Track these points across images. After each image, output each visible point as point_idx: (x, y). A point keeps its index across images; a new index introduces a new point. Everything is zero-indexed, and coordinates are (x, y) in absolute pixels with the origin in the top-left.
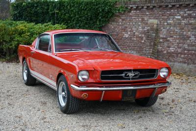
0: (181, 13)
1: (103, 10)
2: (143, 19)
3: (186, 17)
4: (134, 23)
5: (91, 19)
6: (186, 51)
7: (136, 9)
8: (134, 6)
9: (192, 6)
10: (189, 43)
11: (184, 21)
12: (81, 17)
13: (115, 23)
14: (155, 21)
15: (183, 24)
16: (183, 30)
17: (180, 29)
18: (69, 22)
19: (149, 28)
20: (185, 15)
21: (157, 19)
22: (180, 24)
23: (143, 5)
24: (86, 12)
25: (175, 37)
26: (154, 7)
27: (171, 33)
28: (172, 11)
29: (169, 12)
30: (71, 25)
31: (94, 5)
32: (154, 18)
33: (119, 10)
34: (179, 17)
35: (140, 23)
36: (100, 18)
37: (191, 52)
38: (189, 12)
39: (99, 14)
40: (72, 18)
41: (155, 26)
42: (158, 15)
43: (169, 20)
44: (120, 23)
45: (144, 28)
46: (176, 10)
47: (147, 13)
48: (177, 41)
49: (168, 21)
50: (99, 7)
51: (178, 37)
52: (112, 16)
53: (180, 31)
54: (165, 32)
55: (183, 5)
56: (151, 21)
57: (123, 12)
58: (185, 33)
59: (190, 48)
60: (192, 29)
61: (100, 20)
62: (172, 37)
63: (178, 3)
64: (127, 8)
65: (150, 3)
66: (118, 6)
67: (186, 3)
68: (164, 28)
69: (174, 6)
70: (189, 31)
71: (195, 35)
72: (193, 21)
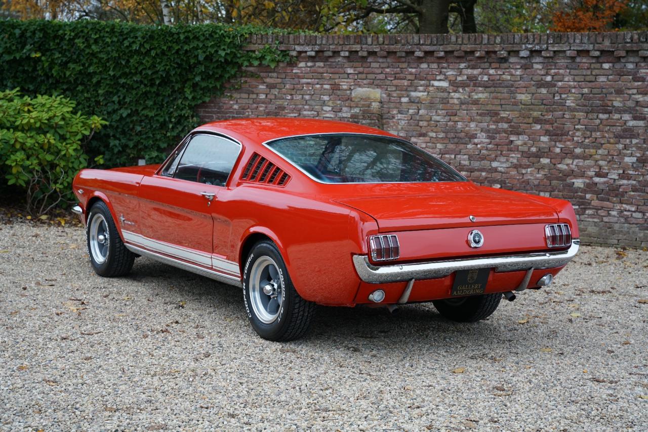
0: (450, 73)
1: (209, 58)
2: (335, 87)
3: (464, 85)
4: (307, 97)
5: (165, 82)
6: (463, 173)
7: (312, 58)
8: (307, 48)
9: (479, 58)
10: (471, 152)
11: (457, 95)
12: (125, 75)
13: (245, 96)
14: (376, 94)
15: (456, 101)
16: (457, 118)
17: (447, 114)
18: (80, 88)
19: (357, 110)
20: (459, 78)
21: (378, 86)
22: (445, 101)
23: (340, 48)
24: (147, 61)
25: (433, 135)
26: (372, 53)
27: (421, 123)
28: (424, 66)
29: (414, 70)
30: (88, 99)
31: (178, 41)
32: (371, 85)
33: (262, 58)
34: (445, 84)
35: (326, 98)
36: (198, 79)
37: (477, 174)
38: (469, 71)
39: (191, 68)
40: (91, 75)
41: (375, 105)
42: (382, 76)
43: (415, 91)
44: (263, 96)
45: (340, 111)
46: (435, 66)
47: (350, 71)
48: (439, 146)
49: (413, 94)
50: (196, 48)
51: (442, 135)
52: (234, 76)
53: (447, 118)
54: (403, 122)
55: (456, 54)
56: (360, 92)
57: (273, 66)
58: (460, 125)
59: (476, 164)
60: (481, 115)
61: (195, 86)
62: (424, 135)
63: (441, 48)
64: (285, 53)
65: (360, 43)
66: (258, 48)
67: (464, 48)
68: (400, 112)
69: (431, 53)
70: (472, 120)
71: (488, 131)
72: (481, 95)
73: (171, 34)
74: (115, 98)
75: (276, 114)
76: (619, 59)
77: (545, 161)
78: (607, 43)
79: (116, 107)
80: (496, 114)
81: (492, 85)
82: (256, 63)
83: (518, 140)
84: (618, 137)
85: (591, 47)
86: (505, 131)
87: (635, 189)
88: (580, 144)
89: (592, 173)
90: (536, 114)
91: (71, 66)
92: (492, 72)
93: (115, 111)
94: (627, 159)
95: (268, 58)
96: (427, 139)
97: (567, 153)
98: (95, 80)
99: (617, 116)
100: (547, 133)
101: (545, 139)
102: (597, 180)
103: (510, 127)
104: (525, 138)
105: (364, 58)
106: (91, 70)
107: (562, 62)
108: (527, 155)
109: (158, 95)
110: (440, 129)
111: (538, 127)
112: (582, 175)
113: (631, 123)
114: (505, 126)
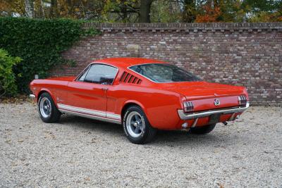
0: (166, 38)
1: (66, 33)
3: (172, 43)
4: (108, 48)
5: (47, 42)
7: (110, 33)
8: (108, 29)
9: (178, 32)
11: (169, 47)
13: (81, 48)
14: (137, 47)
15: (169, 49)
16: (169, 56)
20: (170, 41)
21: (137, 44)
22: (164, 49)
23: (121, 29)
24: (40, 34)
26: (134, 31)
28: (156, 35)
29: (151, 37)
31: (53, 26)
32: (134, 43)
33: (89, 32)
34: (165, 43)
35: (116, 48)
36: (62, 41)
38: (174, 38)
39: (58, 37)
41: (136, 51)
42: (139, 40)
43: (152, 45)
44: (89, 48)
45: (122, 53)
46: (160, 35)
47: (125, 38)
49: (152, 47)
50: (61, 29)
52: (77, 40)
53: (165, 56)
55: (169, 31)
56: (130, 46)
57: (93, 36)
58: (170, 59)
60: (179, 55)
61: (60, 44)
63: (163, 29)
65: (130, 26)
66: (87, 29)
67: (172, 28)
68: (146, 54)
69: (159, 30)
70: (175, 57)
71: (182, 61)
72: (179, 47)
73: (50, 23)
74: (25, 49)
75: (95, 55)
76: (231, 33)
77: (204, 72)
78: (227, 27)
79: (25, 53)
80: (185, 54)
81: (183, 43)
82: (86, 35)
83: (194, 64)
84: (232, 63)
85: (221, 28)
86: (189, 61)
87: (238, 82)
88: (217, 66)
89: (222, 77)
90: (200, 54)
91: (5, 36)
92: (183, 38)
93: (24, 55)
94: (235, 71)
95: (92, 32)
97: (213, 69)
98: (16, 42)
99: (231, 55)
100: (205, 61)
101: (204, 64)
102: (224, 79)
103: (190, 59)
104: (196, 63)
105: (131, 32)
106: (14, 37)
107: (210, 34)
108: (197, 70)
109: (44, 48)
111: (201, 59)
112: (218, 77)
113: (236, 57)
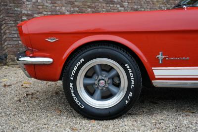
16: (56, 5)
25: (46, 13)
27: (39, 7)
51: (49, 13)
53: (52, 5)
58: (58, 8)
60: (67, 4)
71: (70, 11)
80: (73, 3)
86: (77, 12)
90: (89, 4)
96: (43, 15)
99: (116, 6)
103: (79, 9)
110: (48, 10)
111: (90, 10)
113: (120, 9)
114: (77, 9)
